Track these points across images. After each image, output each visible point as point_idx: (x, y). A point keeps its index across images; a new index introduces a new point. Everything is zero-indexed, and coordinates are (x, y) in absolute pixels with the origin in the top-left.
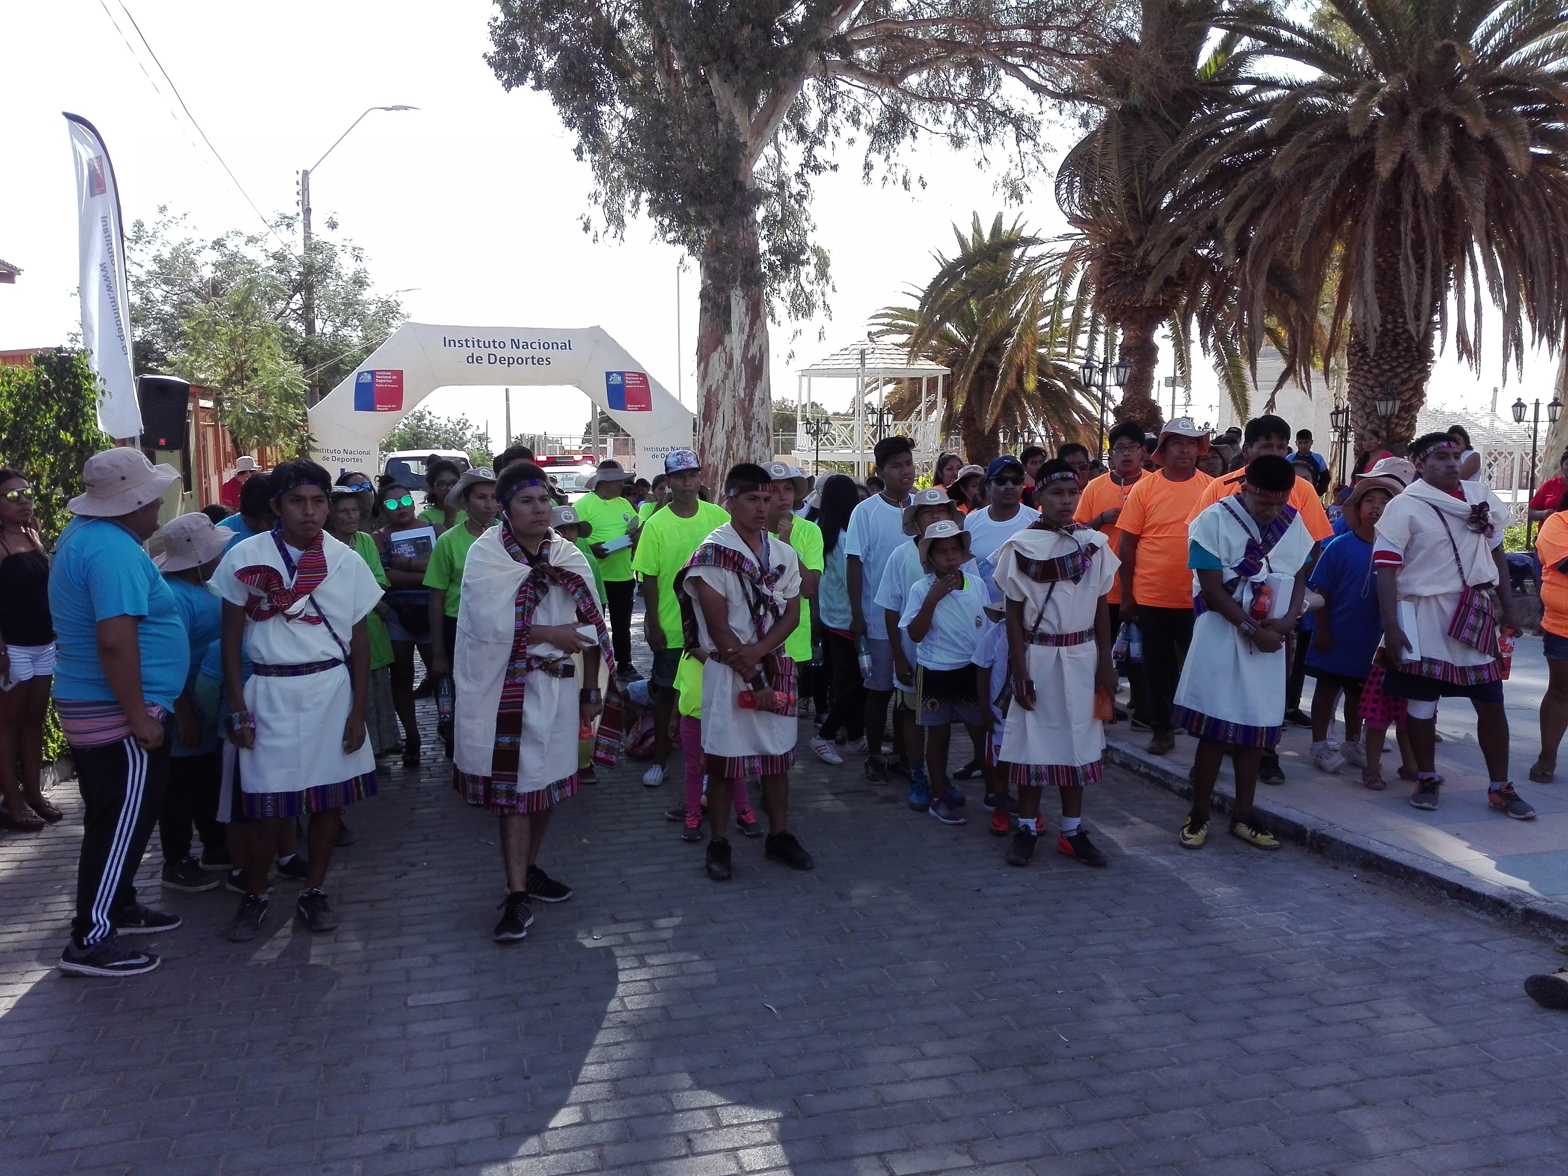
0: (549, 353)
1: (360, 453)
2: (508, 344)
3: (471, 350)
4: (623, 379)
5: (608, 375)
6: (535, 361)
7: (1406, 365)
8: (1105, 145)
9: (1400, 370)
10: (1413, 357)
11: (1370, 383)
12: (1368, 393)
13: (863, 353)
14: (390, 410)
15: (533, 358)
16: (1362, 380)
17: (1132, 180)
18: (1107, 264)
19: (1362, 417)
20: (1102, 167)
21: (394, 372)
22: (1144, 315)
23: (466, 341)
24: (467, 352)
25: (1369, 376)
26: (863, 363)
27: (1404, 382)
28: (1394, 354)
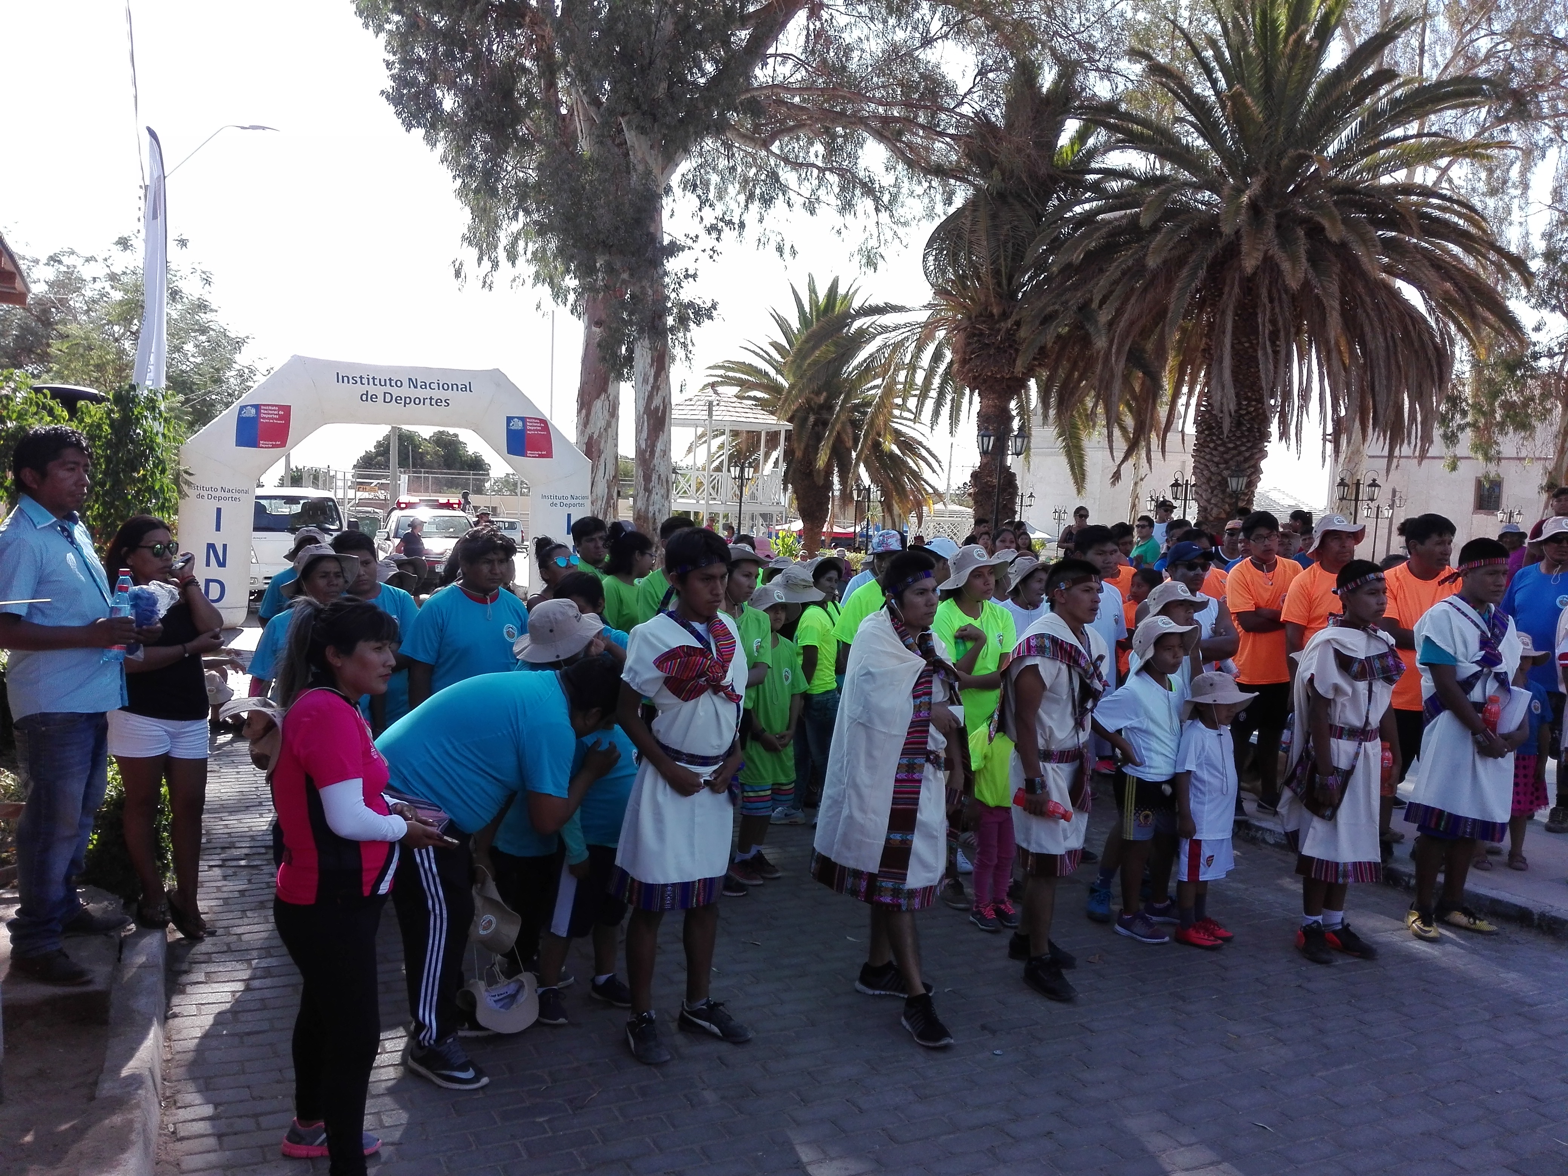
0: (449, 394)
1: (239, 491)
2: (406, 383)
3: (366, 387)
4: (524, 425)
5: (509, 419)
6: (433, 402)
7: (1249, 445)
8: (974, 223)
9: (1243, 448)
10: (1254, 437)
11: (1216, 459)
12: (1213, 469)
13: (710, 404)
14: (274, 446)
15: (431, 399)
16: (1208, 457)
17: (998, 257)
18: (971, 336)
19: (1206, 491)
20: (971, 242)
21: (281, 407)
22: (1004, 385)
23: (361, 378)
24: (361, 389)
25: (1214, 453)
26: (710, 415)
27: (1246, 460)
28: (1238, 434)
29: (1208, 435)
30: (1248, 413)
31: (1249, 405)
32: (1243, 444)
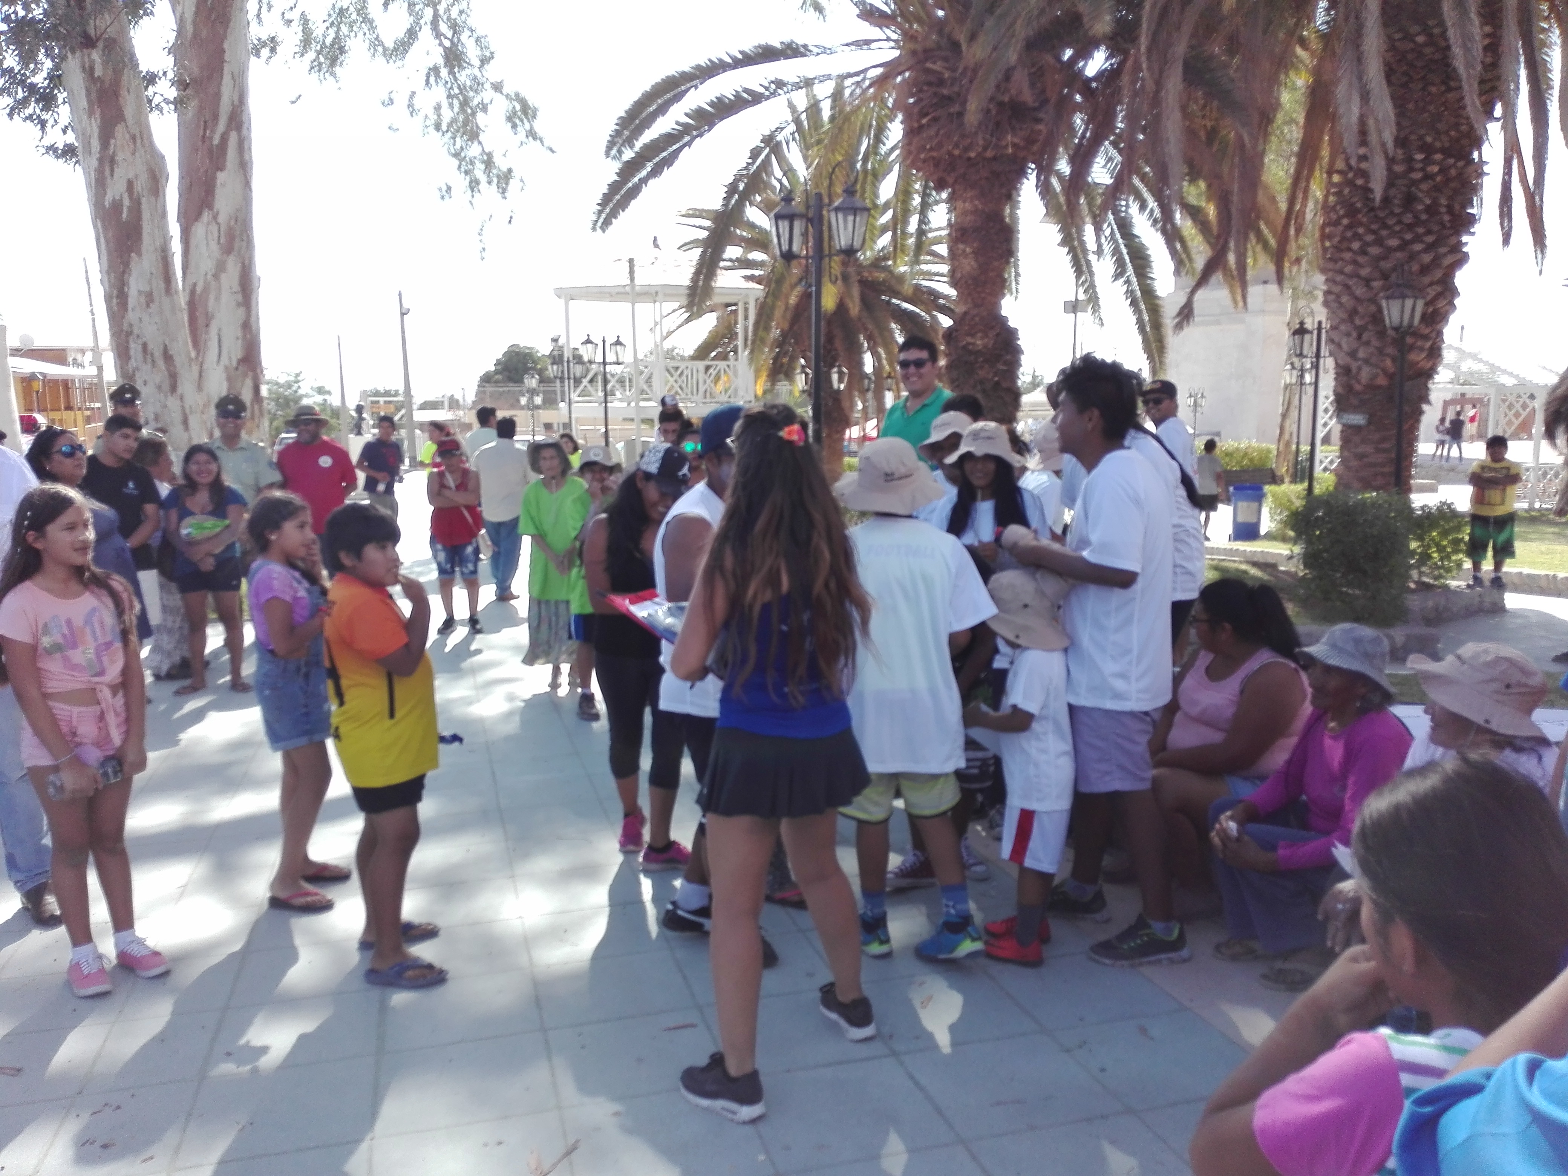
11: (1365, 272)
19: (1348, 335)
25: (1361, 259)
28: (1408, 218)
29: (1349, 227)
30: (1427, 177)
31: (1427, 161)
32: (1417, 239)
